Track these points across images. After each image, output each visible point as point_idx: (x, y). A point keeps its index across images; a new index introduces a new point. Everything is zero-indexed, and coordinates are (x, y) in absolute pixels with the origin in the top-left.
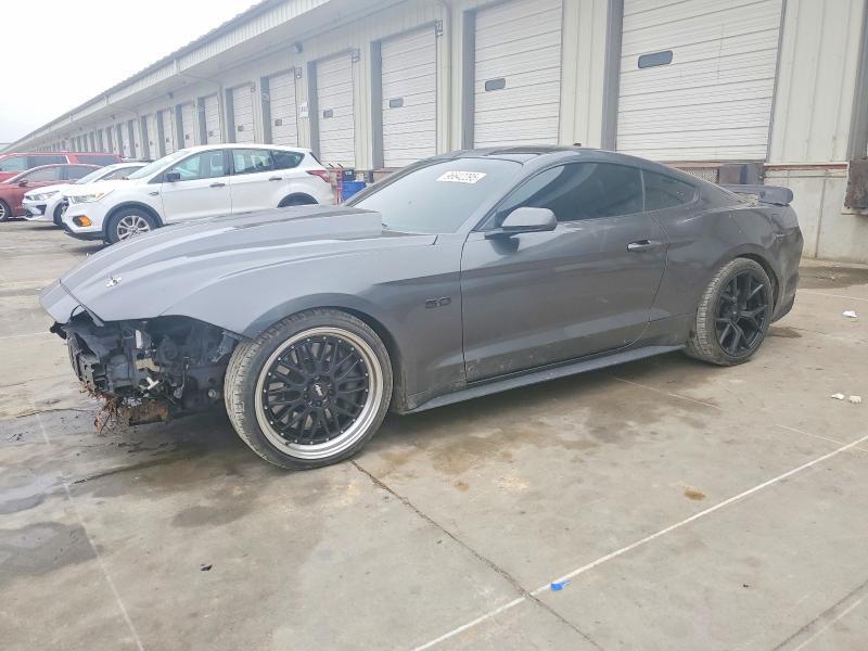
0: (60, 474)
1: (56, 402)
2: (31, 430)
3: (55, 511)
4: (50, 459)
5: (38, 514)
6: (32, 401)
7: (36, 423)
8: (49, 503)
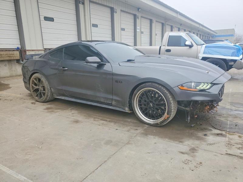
0: (230, 113)
1: (218, 135)
2: (232, 126)
3: (233, 108)
4: (230, 116)
5: (237, 109)
6: (227, 139)
7: (229, 128)
8: (235, 109)
